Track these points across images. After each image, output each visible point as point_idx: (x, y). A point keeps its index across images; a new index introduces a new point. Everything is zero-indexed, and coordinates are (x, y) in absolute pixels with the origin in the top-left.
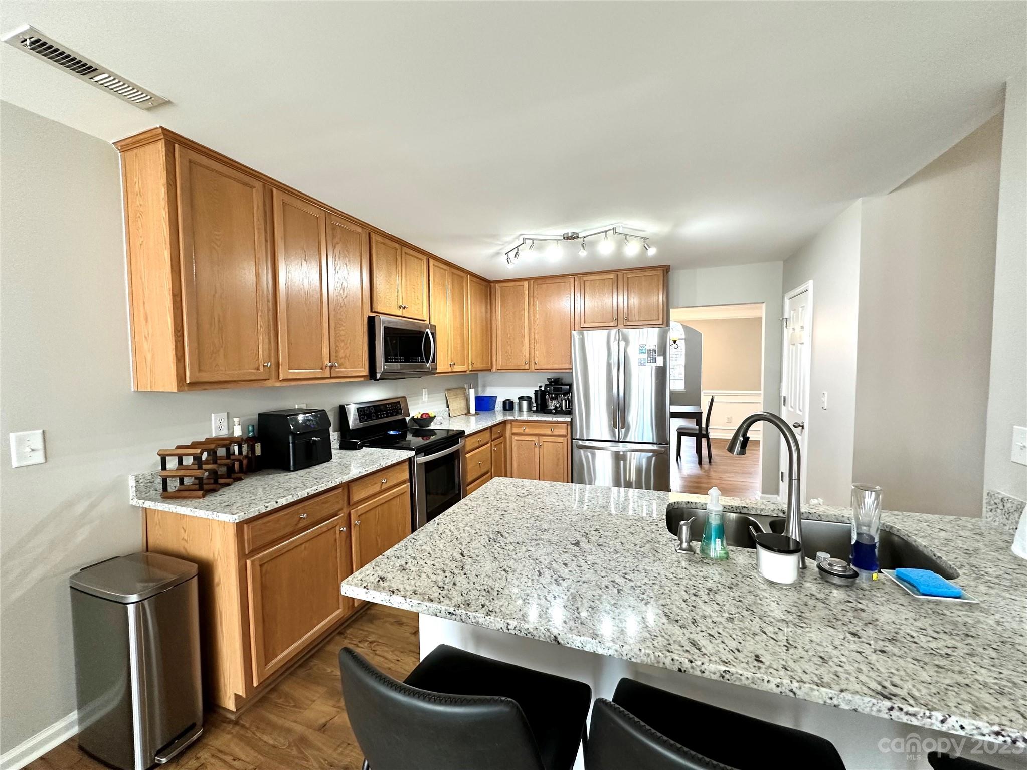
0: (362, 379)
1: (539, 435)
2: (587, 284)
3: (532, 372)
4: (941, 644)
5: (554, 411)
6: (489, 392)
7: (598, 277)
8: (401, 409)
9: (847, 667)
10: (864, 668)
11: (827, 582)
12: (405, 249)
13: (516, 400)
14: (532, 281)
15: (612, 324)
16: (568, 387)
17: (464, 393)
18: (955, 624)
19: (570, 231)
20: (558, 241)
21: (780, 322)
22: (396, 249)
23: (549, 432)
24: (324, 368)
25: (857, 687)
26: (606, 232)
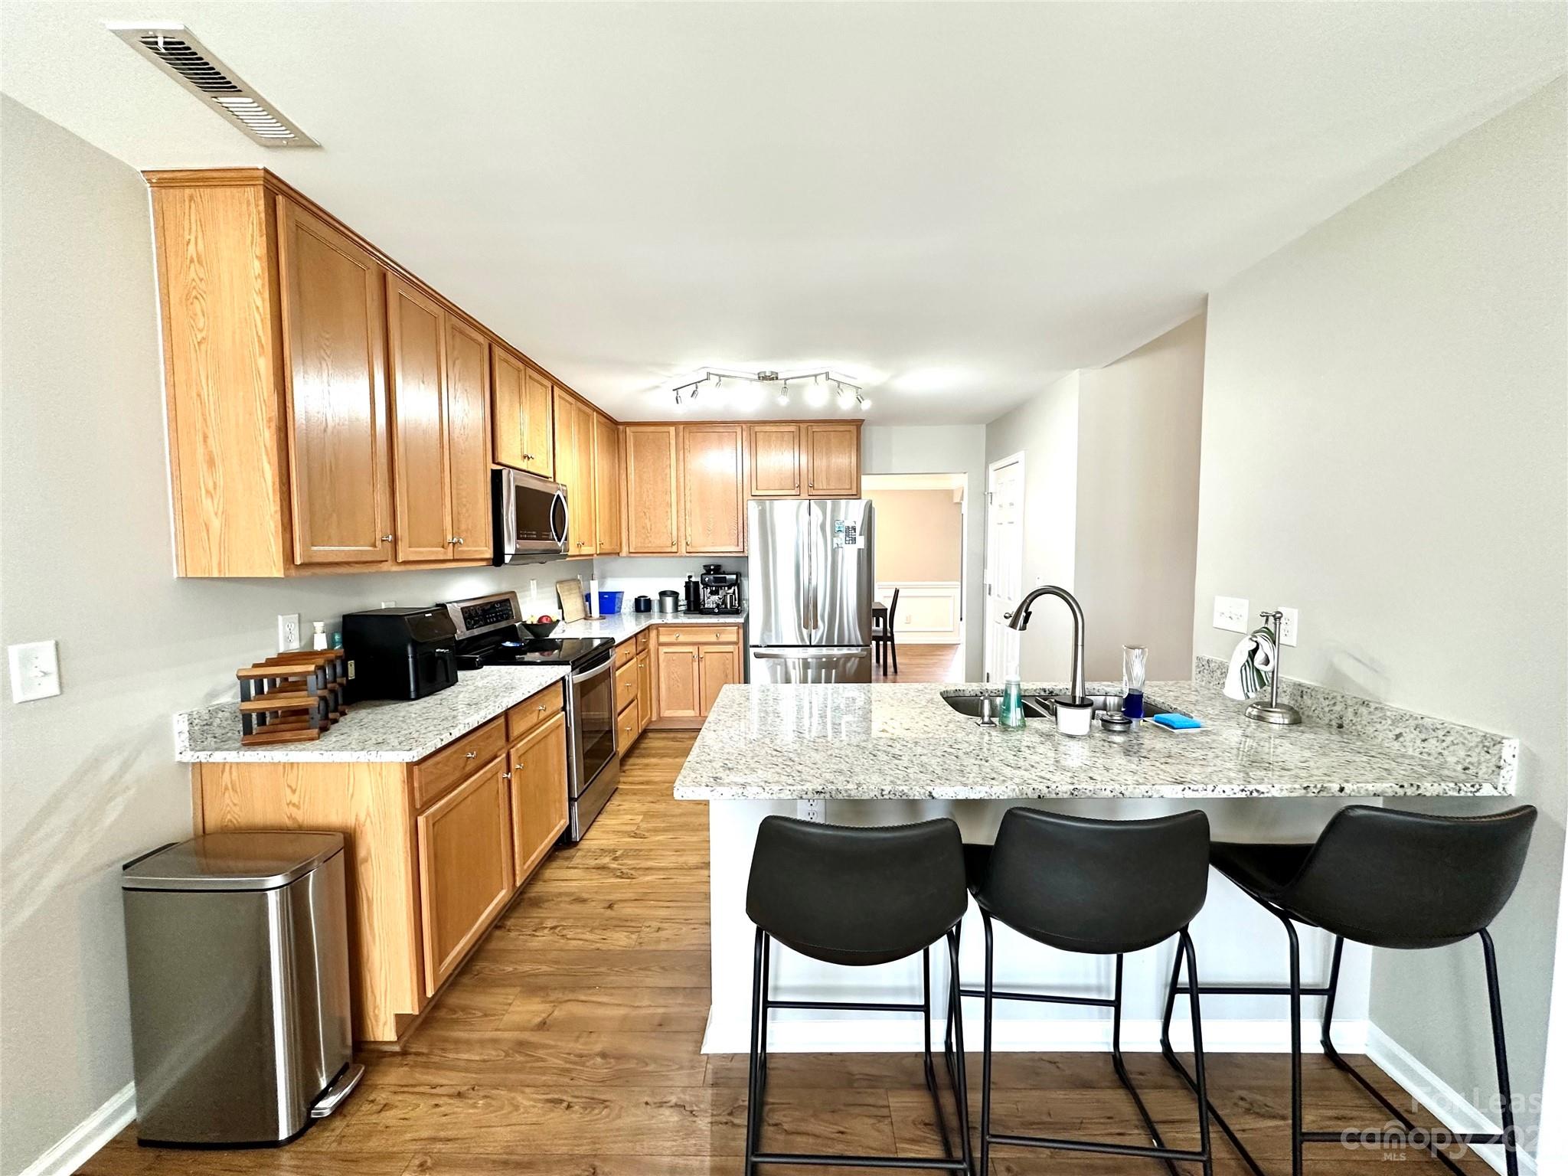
0: (484, 563)
1: (698, 644)
2: (760, 436)
3: (681, 557)
4: (1198, 754)
5: (716, 610)
6: (611, 586)
7: (774, 429)
8: (511, 610)
9: (1150, 773)
10: (1159, 772)
11: (1110, 731)
12: (530, 372)
13: (654, 597)
14: (681, 427)
15: (793, 492)
16: (734, 577)
17: (579, 588)
18: (1202, 743)
19: (768, 368)
20: (752, 380)
21: (984, 496)
22: (519, 371)
23: (713, 639)
24: (446, 545)
25: (1161, 782)
26: (816, 376)
